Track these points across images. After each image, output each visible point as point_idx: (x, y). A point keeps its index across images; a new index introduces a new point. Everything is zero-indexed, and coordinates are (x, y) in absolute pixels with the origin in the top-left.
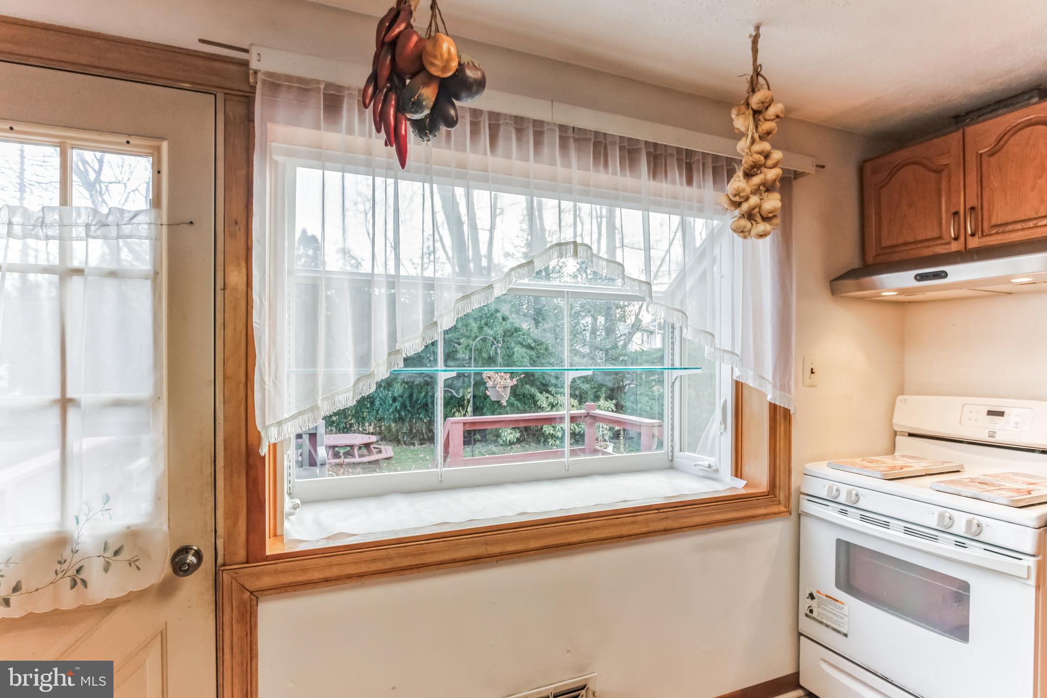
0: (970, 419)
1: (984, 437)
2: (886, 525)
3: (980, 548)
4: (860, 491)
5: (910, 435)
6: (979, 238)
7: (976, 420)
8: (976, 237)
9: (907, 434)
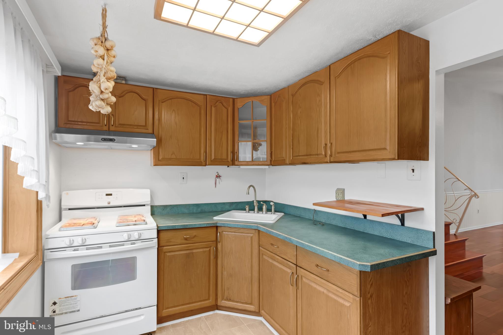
0: (99, 198)
1: (106, 205)
2: (101, 247)
3: (140, 242)
4: (86, 237)
5: (70, 209)
6: (115, 127)
7: (102, 198)
8: (114, 127)
9: (68, 209)
